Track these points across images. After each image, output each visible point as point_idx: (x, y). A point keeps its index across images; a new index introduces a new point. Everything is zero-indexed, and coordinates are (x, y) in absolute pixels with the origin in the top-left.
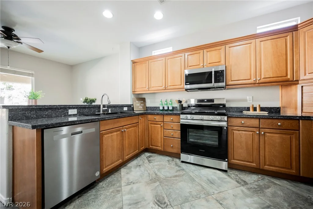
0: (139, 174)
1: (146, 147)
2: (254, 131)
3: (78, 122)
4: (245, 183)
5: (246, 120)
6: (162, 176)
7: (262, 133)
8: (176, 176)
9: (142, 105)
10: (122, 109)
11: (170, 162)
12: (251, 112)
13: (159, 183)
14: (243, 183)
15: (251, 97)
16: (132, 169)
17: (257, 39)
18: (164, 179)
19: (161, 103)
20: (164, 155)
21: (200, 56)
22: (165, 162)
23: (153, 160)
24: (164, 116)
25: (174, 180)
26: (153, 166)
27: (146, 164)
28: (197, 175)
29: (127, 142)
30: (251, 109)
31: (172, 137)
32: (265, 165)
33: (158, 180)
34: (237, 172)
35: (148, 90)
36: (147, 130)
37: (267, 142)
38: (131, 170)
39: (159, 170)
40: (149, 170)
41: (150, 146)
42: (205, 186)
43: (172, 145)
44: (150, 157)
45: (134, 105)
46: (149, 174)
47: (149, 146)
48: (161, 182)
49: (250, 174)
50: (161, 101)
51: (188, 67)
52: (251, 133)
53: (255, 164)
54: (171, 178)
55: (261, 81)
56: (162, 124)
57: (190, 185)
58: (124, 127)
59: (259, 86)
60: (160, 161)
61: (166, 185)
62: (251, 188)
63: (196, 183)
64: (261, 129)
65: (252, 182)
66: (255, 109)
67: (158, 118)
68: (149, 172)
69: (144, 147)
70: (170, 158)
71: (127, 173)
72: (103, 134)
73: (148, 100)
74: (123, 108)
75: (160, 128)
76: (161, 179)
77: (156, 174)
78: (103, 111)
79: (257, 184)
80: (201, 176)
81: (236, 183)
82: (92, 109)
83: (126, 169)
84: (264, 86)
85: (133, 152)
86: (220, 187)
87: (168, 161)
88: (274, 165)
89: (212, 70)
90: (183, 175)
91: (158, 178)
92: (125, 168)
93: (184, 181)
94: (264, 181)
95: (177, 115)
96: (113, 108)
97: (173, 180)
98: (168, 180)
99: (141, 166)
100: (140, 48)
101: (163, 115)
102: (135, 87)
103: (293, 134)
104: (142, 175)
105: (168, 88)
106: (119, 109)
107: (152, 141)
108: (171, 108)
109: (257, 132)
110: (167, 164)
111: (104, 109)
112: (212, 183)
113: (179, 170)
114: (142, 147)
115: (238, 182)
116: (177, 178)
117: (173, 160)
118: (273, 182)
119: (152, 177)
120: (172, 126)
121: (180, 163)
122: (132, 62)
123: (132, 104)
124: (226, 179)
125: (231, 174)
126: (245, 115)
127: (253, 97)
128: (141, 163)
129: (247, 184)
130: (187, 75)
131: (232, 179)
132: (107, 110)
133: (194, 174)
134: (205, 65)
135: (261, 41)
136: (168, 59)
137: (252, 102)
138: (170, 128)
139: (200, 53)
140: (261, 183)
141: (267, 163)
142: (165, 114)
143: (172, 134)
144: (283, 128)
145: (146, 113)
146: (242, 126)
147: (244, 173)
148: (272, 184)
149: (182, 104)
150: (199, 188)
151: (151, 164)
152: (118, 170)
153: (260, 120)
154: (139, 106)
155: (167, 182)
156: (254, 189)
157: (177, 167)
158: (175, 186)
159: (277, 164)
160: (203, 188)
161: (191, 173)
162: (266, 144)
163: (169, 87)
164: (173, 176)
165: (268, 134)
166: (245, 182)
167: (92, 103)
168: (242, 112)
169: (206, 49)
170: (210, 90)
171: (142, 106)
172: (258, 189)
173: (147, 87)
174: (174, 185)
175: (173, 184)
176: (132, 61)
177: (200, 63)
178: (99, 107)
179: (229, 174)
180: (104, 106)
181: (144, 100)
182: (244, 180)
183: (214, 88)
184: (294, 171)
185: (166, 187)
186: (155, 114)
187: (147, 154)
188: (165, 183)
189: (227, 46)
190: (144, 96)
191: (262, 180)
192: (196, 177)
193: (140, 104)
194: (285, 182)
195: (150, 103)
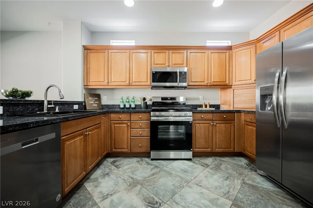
0: (111, 183)
1: (108, 152)
2: (209, 123)
3: (33, 124)
4: (208, 166)
5: (205, 115)
6: (139, 178)
7: (215, 124)
8: (153, 175)
9: (96, 102)
10: (71, 107)
11: (141, 163)
12: (204, 108)
13: (140, 186)
14: (206, 166)
15: (202, 97)
16: (100, 180)
17: (209, 51)
18: (143, 180)
19: (122, 100)
20: (130, 157)
21: (165, 56)
22: (134, 163)
23: (120, 165)
24: (132, 114)
25: (154, 178)
26: (124, 171)
27: (113, 170)
28: (171, 169)
29: (90, 148)
30: (204, 106)
31: (140, 136)
32: (216, 149)
33: (138, 184)
34: (198, 158)
35: (107, 84)
36: (110, 131)
37: (217, 131)
38: (99, 182)
39: (133, 173)
40: (121, 175)
41: (113, 150)
42: (182, 176)
43: (140, 145)
44: (114, 162)
45: (86, 103)
46: (124, 179)
47: (111, 149)
48: (141, 184)
49: (207, 158)
50: (122, 99)
51: (154, 65)
52: (207, 125)
53: (210, 150)
54: (149, 177)
55: (211, 84)
56: (128, 123)
57: (170, 178)
58: (87, 129)
59: (210, 88)
60: (129, 164)
61: (149, 185)
62: (212, 168)
63: (175, 175)
64: (214, 121)
65: (211, 163)
66: (206, 106)
67: (123, 116)
68: (123, 178)
69: (106, 152)
70: (138, 159)
71: (96, 187)
72: (65, 140)
73: (104, 97)
74: (73, 107)
75: (126, 128)
76: (140, 181)
77: (132, 178)
78: (49, 109)
79: (214, 164)
80: (175, 168)
81: (202, 167)
82: (29, 106)
83: (92, 182)
84: (213, 88)
85: (96, 160)
86: (193, 173)
87: (137, 162)
88: (221, 147)
89: (177, 70)
90: (159, 171)
91: (136, 181)
92: (89, 182)
93: (163, 176)
94: (217, 161)
95: (147, 113)
96: (60, 105)
97: (152, 178)
98: (147, 180)
99: (110, 174)
100: (93, 33)
101: (130, 113)
102: (88, 80)
103: (231, 123)
104: (117, 183)
105: (132, 85)
106: (67, 107)
107: (116, 144)
108: (133, 106)
109: (212, 124)
110: (137, 165)
111: (49, 106)
112: (186, 172)
113: (153, 168)
114: (104, 152)
115: (202, 166)
116: (155, 176)
117: (142, 160)
118: (222, 160)
119: (129, 182)
120: (140, 125)
121: (151, 161)
122: (84, 48)
123: (83, 101)
124: (193, 165)
125: (195, 161)
126: (199, 111)
127: (203, 96)
128: (107, 171)
129: (209, 166)
130: (154, 72)
131: (198, 164)
132: (54, 109)
133: (169, 168)
134: (170, 64)
135: (212, 53)
136: (133, 53)
137: (202, 100)
138: (138, 126)
139: (166, 53)
140: (216, 162)
141: (218, 147)
142: (133, 112)
143: (141, 133)
144: (227, 119)
145: (108, 111)
146: (201, 119)
147: (203, 158)
148: (222, 162)
149: (146, 101)
150: (178, 179)
151: (120, 169)
152: (81, 187)
153: (213, 114)
154: (93, 104)
155: (148, 182)
156: (215, 168)
157: (150, 166)
158: (158, 184)
159: (223, 146)
160: (182, 178)
161: (165, 167)
162: (217, 132)
163: (134, 84)
164: (151, 175)
165: (218, 125)
166: (207, 164)
167: (24, 97)
168: (196, 108)
169: (171, 50)
170: (174, 88)
171: (96, 104)
172: (217, 167)
173: (106, 81)
174: (156, 183)
175: (154, 182)
176: (83, 46)
177: (165, 62)
178: (41, 103)
179: (194, 161)
180: (49, 103)
181: (98, 96)
182: (205, 163)
183: (178, 87)
184: (232, 149)
185: (150, 187)
186: (120, 113)
187: (111, 160)
188: (146, 184)
189: (189, 51)
190: (98, 92)
191: (215, 160)
192: (171, 170)
193: (94, 101)
194: (228, 158)
195: (106, 100)
